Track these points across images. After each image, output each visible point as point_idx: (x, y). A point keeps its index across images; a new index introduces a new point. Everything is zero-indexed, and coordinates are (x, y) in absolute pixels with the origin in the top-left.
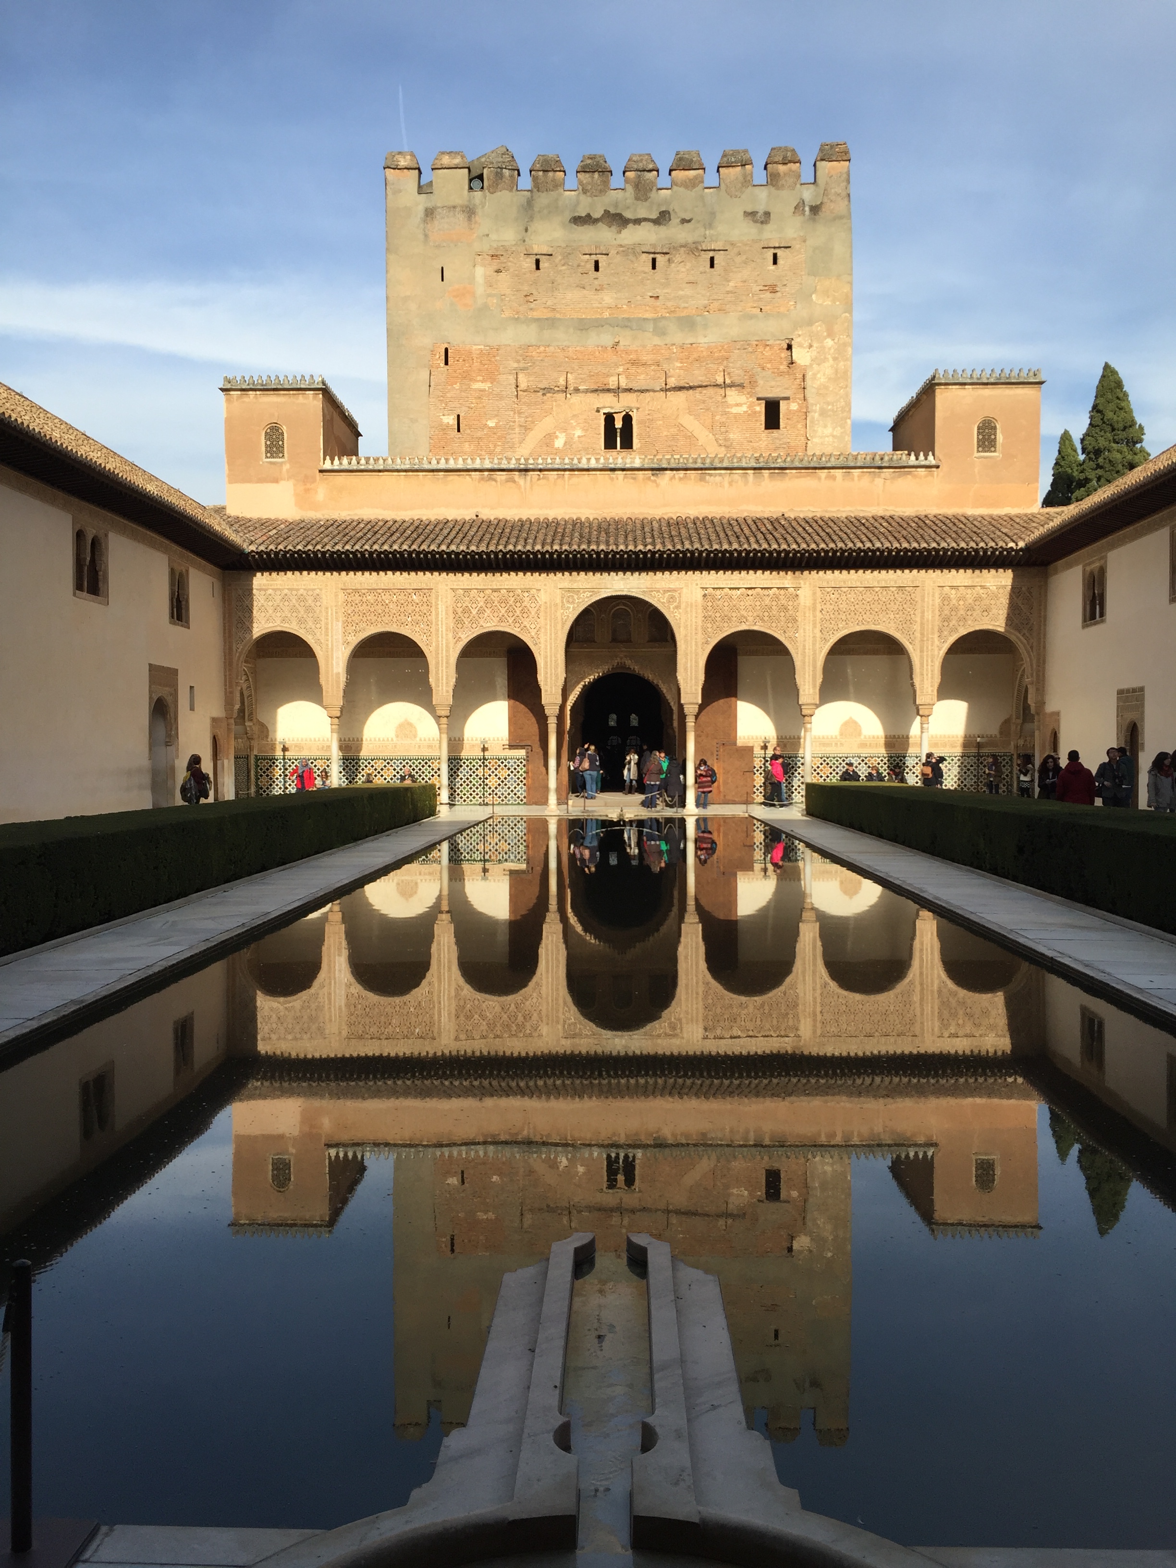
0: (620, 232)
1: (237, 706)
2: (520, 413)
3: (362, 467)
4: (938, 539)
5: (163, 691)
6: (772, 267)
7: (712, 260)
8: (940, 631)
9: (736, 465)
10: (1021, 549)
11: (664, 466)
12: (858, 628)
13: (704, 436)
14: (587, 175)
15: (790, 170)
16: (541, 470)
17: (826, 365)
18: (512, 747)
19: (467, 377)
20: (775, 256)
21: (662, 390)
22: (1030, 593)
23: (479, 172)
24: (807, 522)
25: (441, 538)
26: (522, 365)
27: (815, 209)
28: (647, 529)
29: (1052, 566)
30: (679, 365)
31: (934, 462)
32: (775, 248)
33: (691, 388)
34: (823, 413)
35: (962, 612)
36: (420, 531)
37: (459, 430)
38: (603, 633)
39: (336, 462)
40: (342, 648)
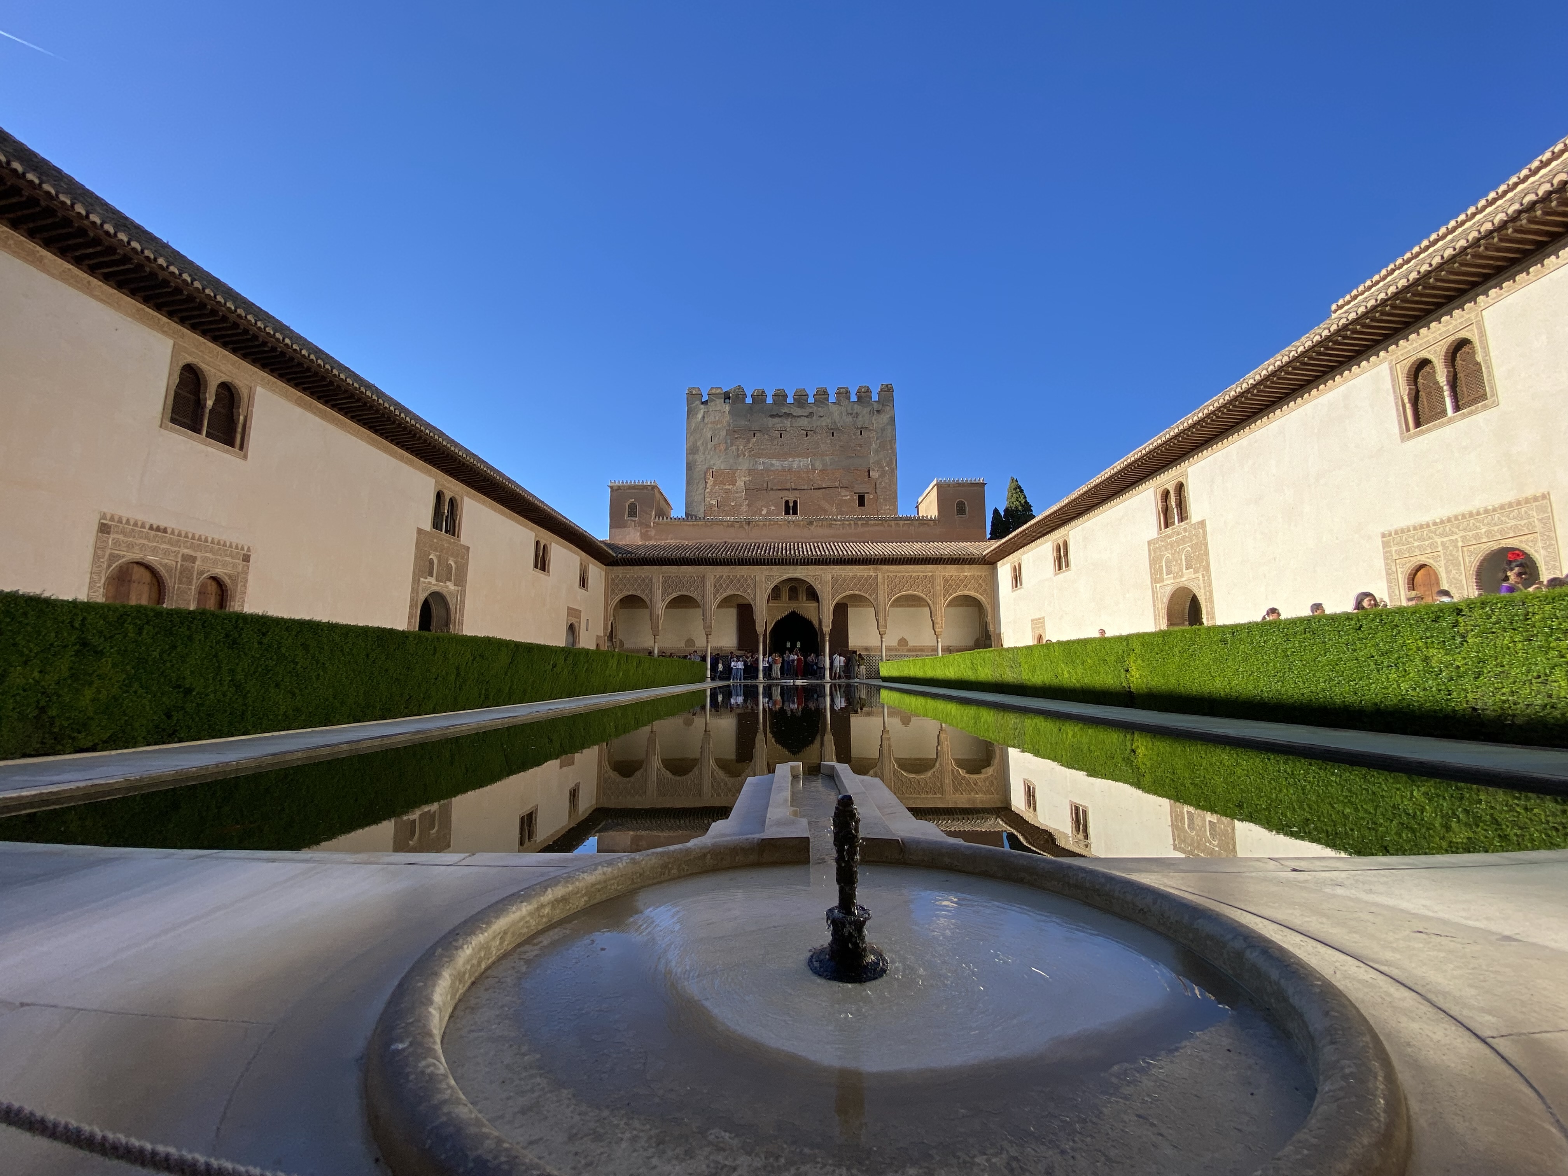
0: (791, 421)
1: (610, 630)
2: (746, 499)
3: (673, 521)
5: (573, 620)
6: (860, 437)
7: (833, 433)
8: (945, 594)
9: (845, 520)
10: (981, 557)
11: (813, 520)
13: (830, 509)
14: (777, 397)
15: (868, 395)
16: (755, 522)
17: (885, 478)
19: (722, 483)
20: (861, 432)
21: (811, 489)
23: (728, 396)
25: (708, 551)
26: (747, 478)
27: (878, 413)
28: (805, 547)
29: (997, 563)
30: (819, 478)
32: (861, 429)
33: (825, 488)
34: (885, 499)
35: (954, 586)
36: (698, 548)
37: (717, 506)
38: (785, 595)
39: (661, 518)
40: (660, 602)
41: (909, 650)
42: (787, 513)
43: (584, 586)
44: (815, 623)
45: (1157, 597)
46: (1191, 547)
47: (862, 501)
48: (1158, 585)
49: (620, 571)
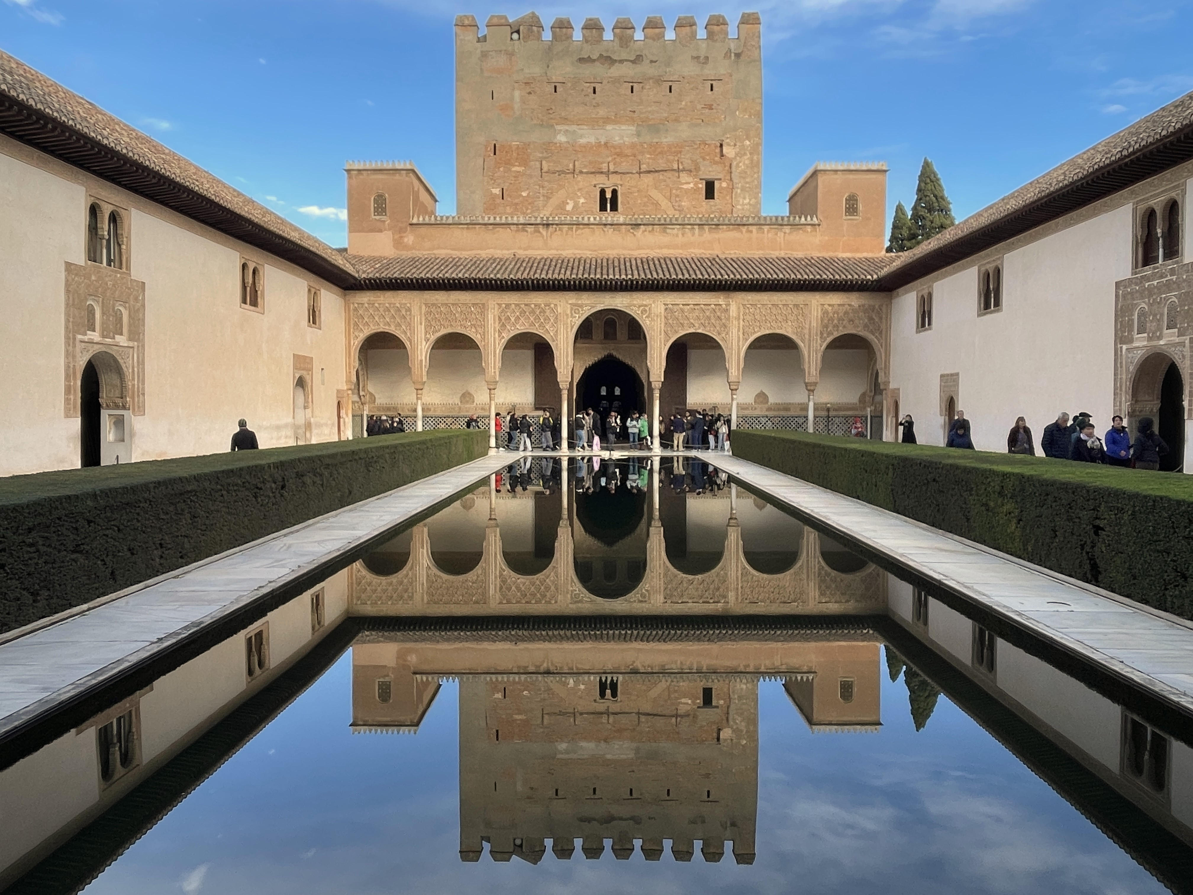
0: (610, 68)
1: (354, 382)
2: (543, 187)
3: (438, 222)
4: (820, 272)
5: (304, 373)
6: (710, 93)
7: (670, 87)
8: (822, 333)
9: (687, 222)
10: (875, 280)
11: (640, 222)
12: (767, 332)
13: (664, 203)
14: (588, 31)
15: (722, 29)
16: (557, 224)
17: (746, 157)
18: (537, 409)
19: (508, 163)
20: (712, 86)
21: (637, 173)
22: (881, 309)
23: (516, 29)
24: (734, 261)
25: (491, 269)
26: (545, 155)
27: (738, 55)
28: (628, 264)
29: (895, 293)
30: (648, 156)
31: (817, 222)
32: (712, 80)
33: (656, 171)
34: (743, 189)
35: (836, 321)
36: (476, 265)
37: (503, 198)
38: (598, 333)
39: (421, 219)
40: (424, 343)
41: (769, 409)
42: (603, 208)
43: (314, 322)
44: (640, 371)
45: (1121, 363)
46: (1178, 297)
47: (710, 191)
48: (1124, 347)
49: (365, 298)
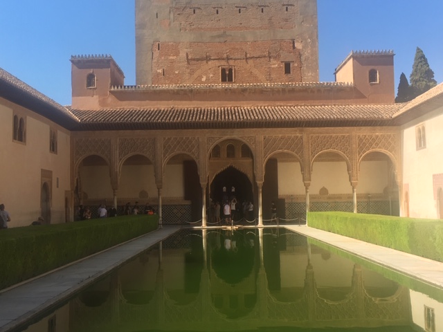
2: (188, 68)
3: (126, 90)
6: (286, 12)
7: (262, 10)
9: (275, 87)
10: (390, 120)
13: (260, 76)
16: (197, 90)
17: (308, 49)
18: (185, 200)
19: (167, 54)
20: (287, 8)
21: (244, 59)
24: (304, 110)
25: (158, 117)
26: (189, 49)
30: (251, 49)
31: (353, 86)
33: (256, 58)
34: (307, 67)
35: (367, 144)
36: (149, 114)
37: (164, 75)
39: (116, 88)
40: (118, 161)
41: (329, 198)
42: (224, 80)
43: (53, 150)
44: (250, 176)
47: (288, 69)
